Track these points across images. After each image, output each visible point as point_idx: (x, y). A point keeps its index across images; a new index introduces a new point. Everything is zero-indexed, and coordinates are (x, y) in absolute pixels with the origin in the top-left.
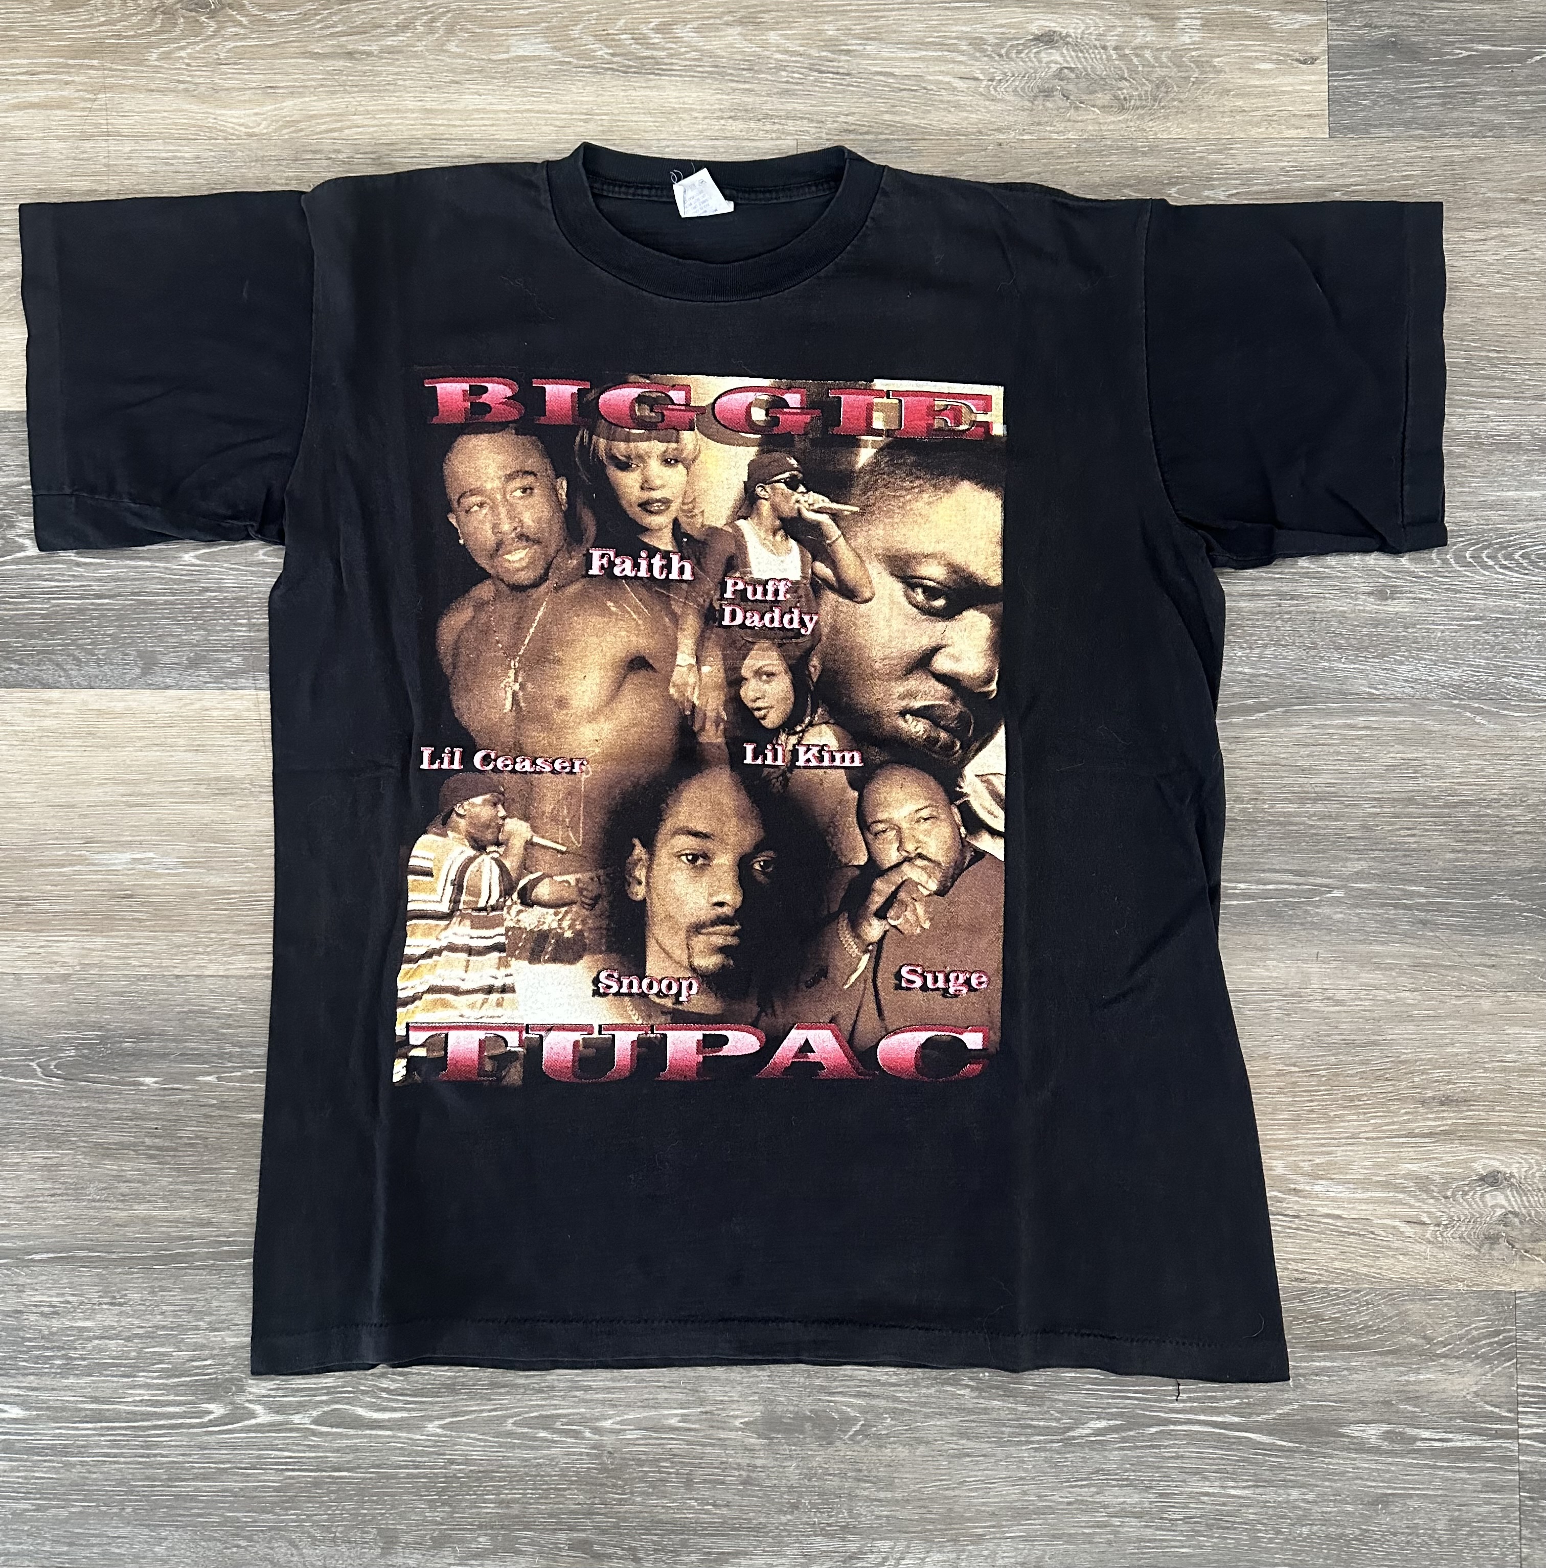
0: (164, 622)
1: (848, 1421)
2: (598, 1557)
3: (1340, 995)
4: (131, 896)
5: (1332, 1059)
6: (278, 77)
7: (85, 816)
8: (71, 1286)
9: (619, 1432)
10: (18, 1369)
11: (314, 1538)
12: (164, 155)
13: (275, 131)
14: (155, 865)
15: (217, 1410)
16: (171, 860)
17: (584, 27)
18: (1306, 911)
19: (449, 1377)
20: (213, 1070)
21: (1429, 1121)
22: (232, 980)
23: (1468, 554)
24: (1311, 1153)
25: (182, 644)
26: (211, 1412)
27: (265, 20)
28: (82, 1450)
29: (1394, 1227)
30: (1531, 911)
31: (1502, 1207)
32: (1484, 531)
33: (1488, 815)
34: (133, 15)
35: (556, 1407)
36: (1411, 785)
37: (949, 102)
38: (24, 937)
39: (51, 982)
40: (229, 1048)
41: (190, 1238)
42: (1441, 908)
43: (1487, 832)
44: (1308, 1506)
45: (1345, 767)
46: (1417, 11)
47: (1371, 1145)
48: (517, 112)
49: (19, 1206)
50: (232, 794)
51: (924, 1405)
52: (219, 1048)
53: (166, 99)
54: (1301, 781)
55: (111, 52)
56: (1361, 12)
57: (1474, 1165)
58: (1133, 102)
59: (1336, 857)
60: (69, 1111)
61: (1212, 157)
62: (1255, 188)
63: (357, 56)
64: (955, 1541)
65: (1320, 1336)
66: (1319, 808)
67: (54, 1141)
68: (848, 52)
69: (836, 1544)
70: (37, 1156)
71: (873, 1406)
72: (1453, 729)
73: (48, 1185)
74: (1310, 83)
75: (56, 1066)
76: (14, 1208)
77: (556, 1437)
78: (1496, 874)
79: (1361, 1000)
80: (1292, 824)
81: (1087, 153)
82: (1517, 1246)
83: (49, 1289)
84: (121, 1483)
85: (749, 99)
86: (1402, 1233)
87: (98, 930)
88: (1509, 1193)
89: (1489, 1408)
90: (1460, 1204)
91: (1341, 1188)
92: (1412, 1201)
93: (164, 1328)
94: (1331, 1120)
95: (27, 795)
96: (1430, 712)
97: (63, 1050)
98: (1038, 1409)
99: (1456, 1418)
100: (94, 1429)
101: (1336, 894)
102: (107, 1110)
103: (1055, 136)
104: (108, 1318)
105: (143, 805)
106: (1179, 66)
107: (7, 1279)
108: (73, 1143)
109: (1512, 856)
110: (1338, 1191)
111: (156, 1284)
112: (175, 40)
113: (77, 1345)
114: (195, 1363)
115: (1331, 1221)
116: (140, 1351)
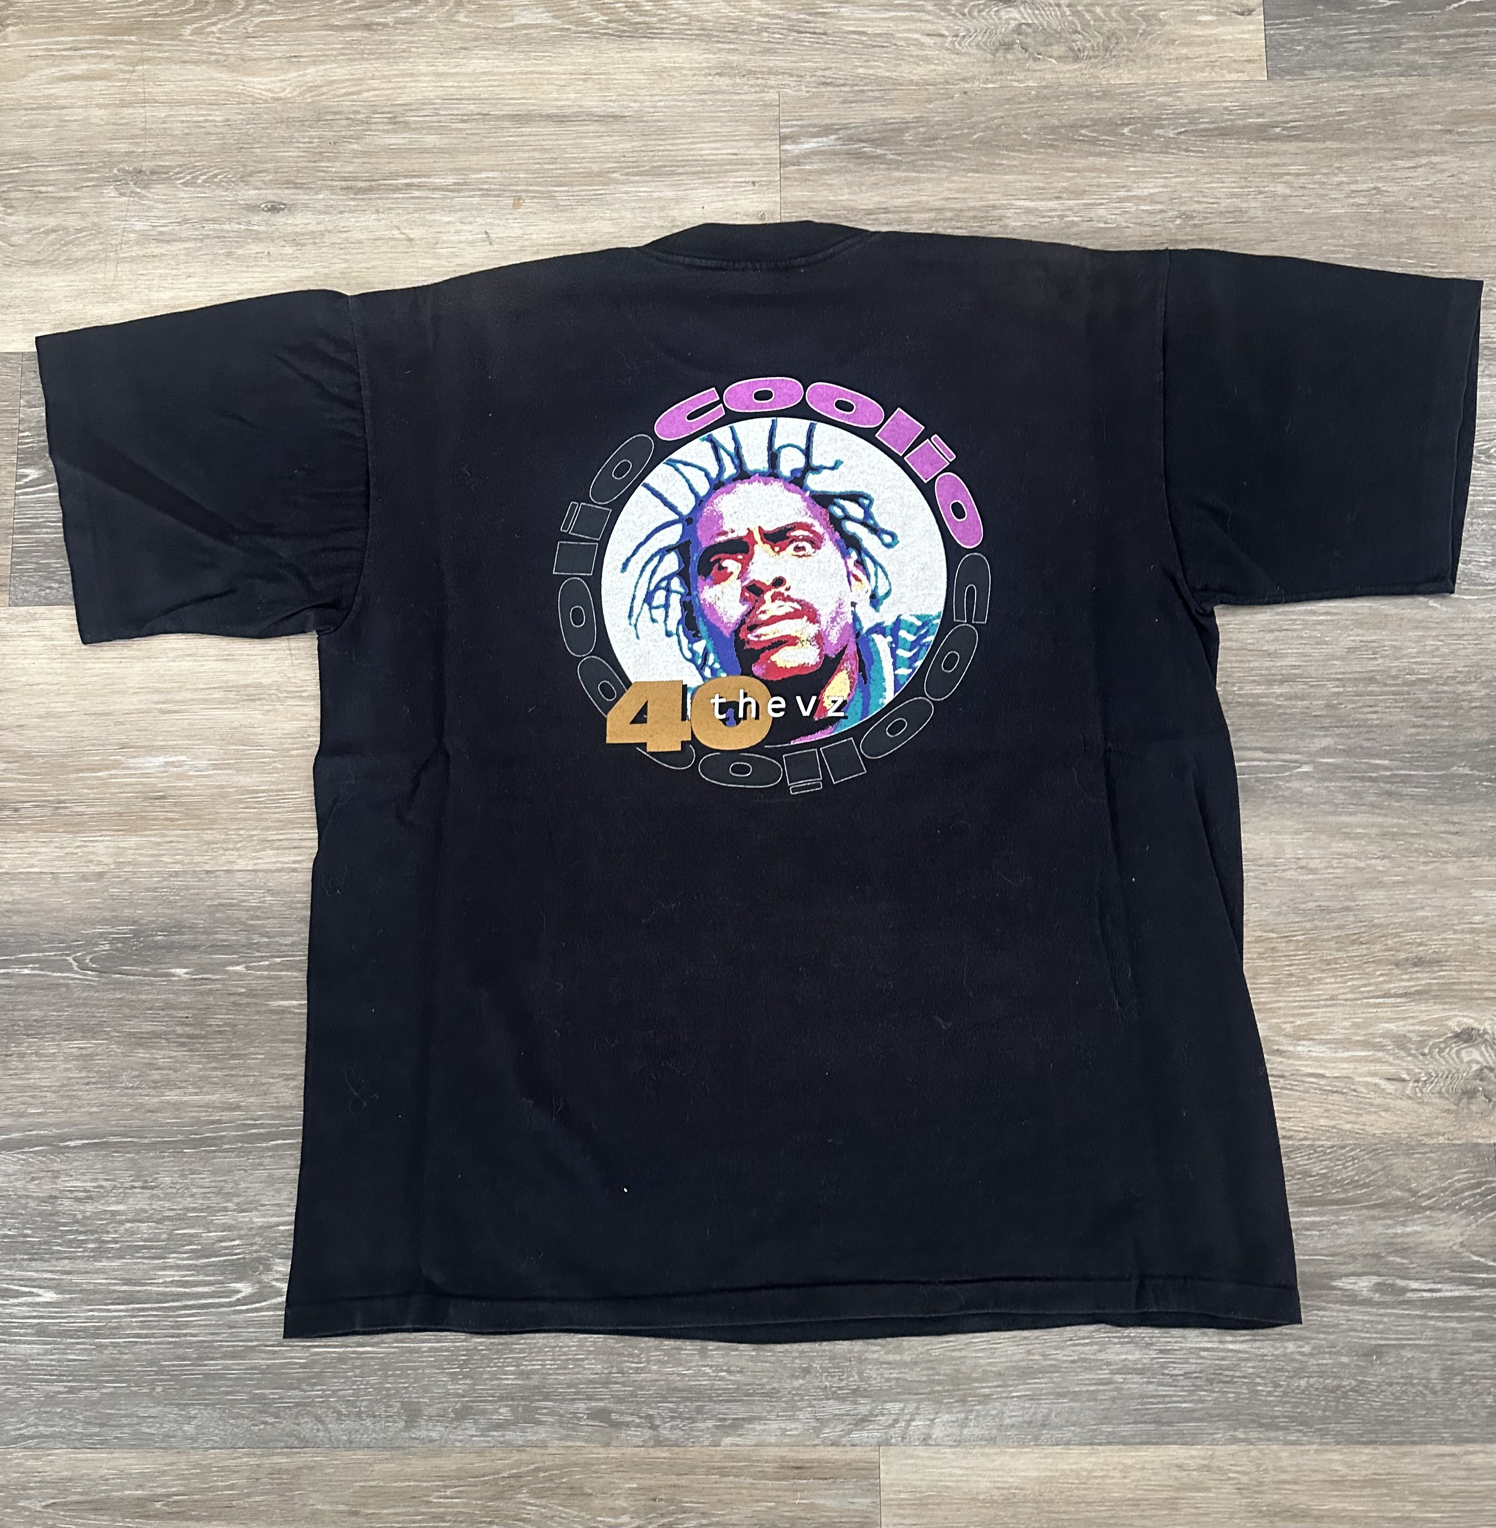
2: (617, 1425)
3: (1313, 864)
4: (163, 797)
5: (1308, 925)
6: (302, 47)
7: (121, 723)
8: (105, 1170)
10: (52, 1253)
11: (339, 1413)
12: (195, 119)
13: (300, 95)
14: (186, 768)
15: (245, 1289)
16: (200, 763)
18: (1277, 786)
20: (242, 960)
21: (1404, 982)
22: (260, 874)
24: (1293, 1015)
26: (239, 1292)
28: (114, 1332)
29: (1376, 1084)
31: (1478, 1062)
33: (1444, 692)
36: (1371, 666)
37: (918, 56)
38: (63, 838)
39: (87, 880)
40: (256, 939)
41: (219, 1122)
42: (1406, 780)
43: (1444, 708)
44: (1304, 1359)
45: (1308, 650)
47: (1350, 1006)
48: (522, 73)
49: (54, 1095)
50: (260, 699)
52: (249, 939)
53: (198, 69)
54: (1267, 664)
55: (147, 29)
57: (1448, 1023)
58: (1086, 53)
59: (1303, 734)
60: (104, 1003)
61: (1160, 99)
62: (1202, 126)
63: (375, 27)
64: (963, 1401)
65: (1307, 1192)
66: (1285, 689)
67: (89, 1031)
68: (824, 14)
69: (846, 1407)
70: (75, 1046)
72: (1408, 613)
73: (83, 1074)
74: (1249, 31)
75: (91, 960)
76: (50, 1097)
78: (1457, 746)
79: (1334, 868)
80: (1259, 704)
81: (1046, 98)
83: (83, 1174)
84: (151, 1363)
85: (734, 58)
86: (1383, 1090)
87: (132, 830)
88: (1483, 1049)
89: (1476, 1258)
90: (1436, 1060)
91: (1323, 1048)
92: (1391, 1059)
93: (194, 1210)
94: (1309, 983)
95: (65, 705)
97: (97, 945)
99: (1443, 1269)
100: (127, 1311)
101: (1305, 769)
102: (139, 1000)
103: (1016, 84)
104: (140, 1201)
105: (175, 712)
106: (1128, 20)
107: (43, 1166)
108: (107, 1033)
109: (1468, 729)
110: (1318, 1051)
111: (186, 1167)
112: (207, 17)
113: (109, 1228)
114: (224, 1244)
115: (1314, 1080)
116: (170, 1234)
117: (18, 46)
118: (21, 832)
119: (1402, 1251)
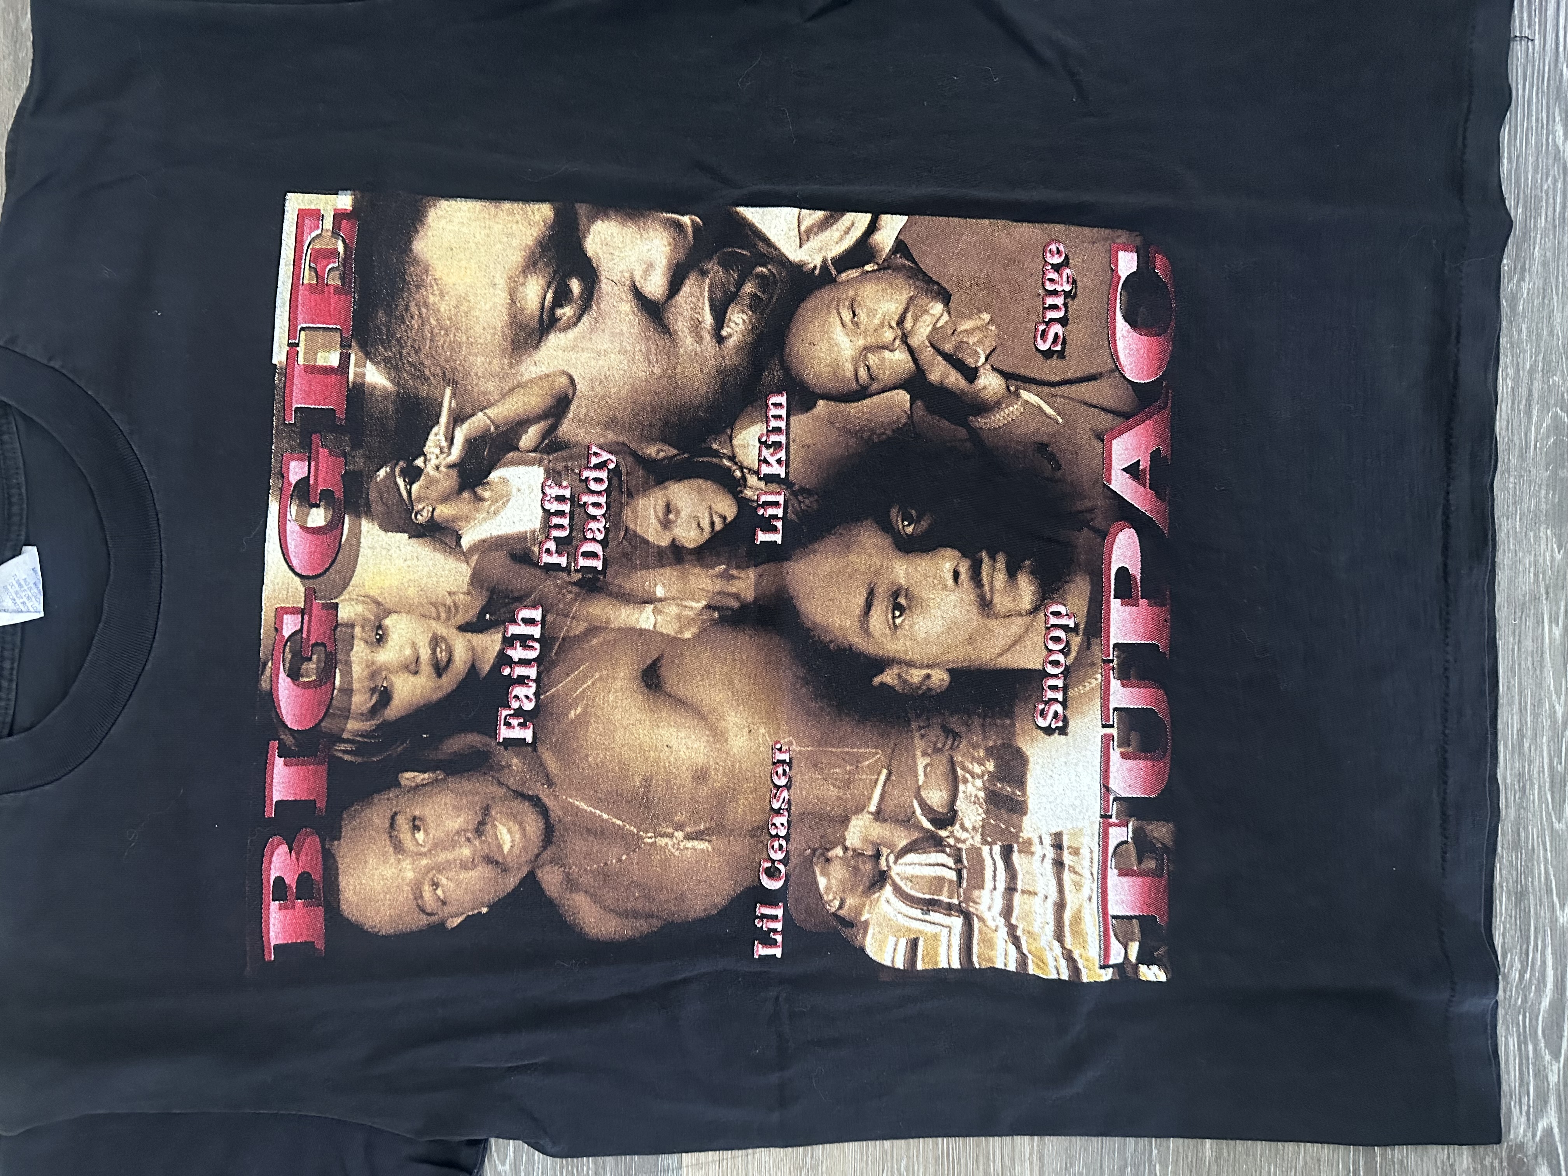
19: (1508, 899)
35: (1541, 771)
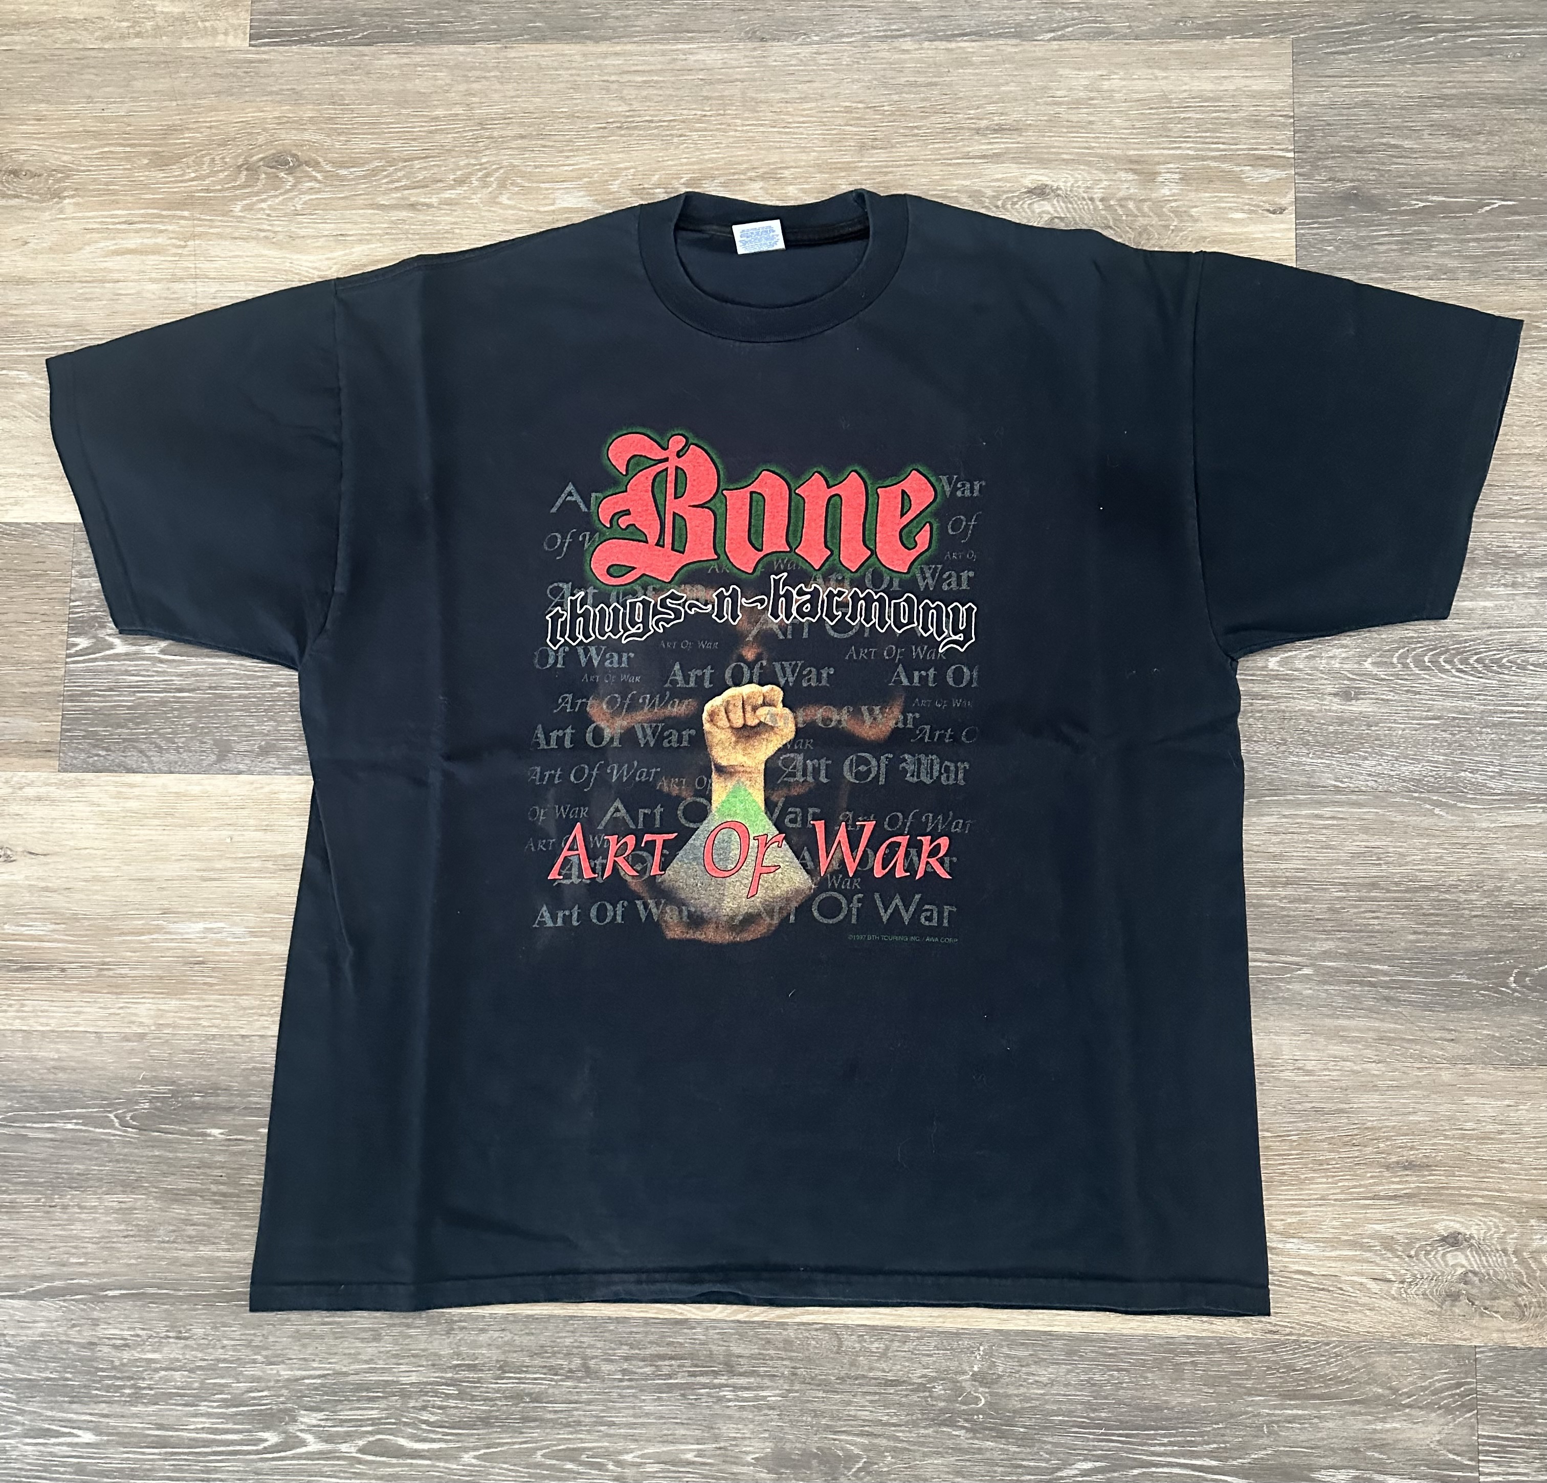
0: (238, 713)
1: (851, 1459)
3: (1309, 1066)
4: (202, 963)
5: (1302, 1125)
6: (349, 226)
7: (163, 889)
8: (142, 1320)
9: (640, 1465)
10: (91, 1397)
14: (225, 934)
15: (272, 1438)
16: (238, 930)
17: (622, 182)
18: (1278, 987)
21: (1394, 1185)
23: (1426, 659)
24: (1284, 1213)
25: (253, 734)
26: (266, 1440)
27: (338, 175)
29: (1361, 1284)
30: (1487, 989)
31: (1463, 1266)
32: (1442, 638)
33: (1446, 900)
34: (221, 171)
36: (1374, 871)
38: (106, 999)
39: (128, 1040)
42: (1404, 986)
43: (1446, 916)
45: (1313, 854)
46: (1377, 166)
47: (1340, 1206)
49: (95, 1247)
51: (922, 1444)
53: (247, 245)
54: (1273, 866)
55: (200, 204)
56: (1326, 167)
57: (1436, 1226)
59: (1306, 937)
60: (143, 1160)
63: (419, 207)
65: (1291, 1386)
66: (1289, 891)
67: (128, 1186)
70: (115, 1200)
71: (874, 1445)
72: (1414, 820)
73: (122, 1227)
74: (1280, 230)
75: (132, 1118)
76: (91, 1248)
77: (581, 1469)
78: (1454, 954)
79: (1328, 1069)
80: (1264, 905)
82: (1477, 1303)
83: (121, 1323)
86: (1369, 1289)
87: (170, 994)
88: (1468, 1253)
90: (1422, 1263)
91: (1312, 1247)
92: (1378, 1260)
93: (225, 1361)
94: (1302, 1182)
95: (111, 870)
96: (1392, 805)
97: (137, 1103)
98: (1028, 1450)
99: (1421, 1465)
100: (160, 1454)
101: (1306, 971)
102: (177, 1158)
104: (173, 1351)
105: (215, 879)
106: (1160, 215)
107: (83, 1314)
108: (146, 1188)
109: (1468, 938)
110: (1308, 1249)
111: (219, 1320)
112: (257, 194)
113: (145, 1375)
114: (252, 1395)
115: (1301, 1277)
116: (202, 1383)
117: (73, 218)
118: (66, 991)
119: (1381, 1447)
